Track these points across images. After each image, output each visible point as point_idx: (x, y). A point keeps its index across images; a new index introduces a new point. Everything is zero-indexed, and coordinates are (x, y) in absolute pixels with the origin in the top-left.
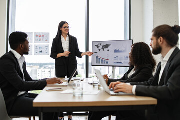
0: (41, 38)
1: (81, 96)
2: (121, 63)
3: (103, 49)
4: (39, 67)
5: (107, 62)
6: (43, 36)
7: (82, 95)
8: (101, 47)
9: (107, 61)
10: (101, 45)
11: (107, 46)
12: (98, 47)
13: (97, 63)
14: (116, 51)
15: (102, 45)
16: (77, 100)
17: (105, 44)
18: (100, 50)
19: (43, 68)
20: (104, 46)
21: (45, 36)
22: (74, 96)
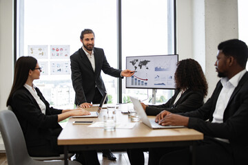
0: (59, 52)
1: (113, 130)
2: (163, 84)
3: (140, 66)
4: (53, 85)
5: (146, 84)
6: (61, 49)
7: (115, 128)
8: (137, 64)
9: (145, 81)
10: (137, 60)
11: (145, 63)
12: (133, 63)
13: (132, 84)
14: (157, 69)
15: (139, 61)
16: (109, 136)
17: (143, 60)
18: (136, 68)
19: (59, 86)
20: (141, 62)
21: (64, 49)
22: (105, 130)
